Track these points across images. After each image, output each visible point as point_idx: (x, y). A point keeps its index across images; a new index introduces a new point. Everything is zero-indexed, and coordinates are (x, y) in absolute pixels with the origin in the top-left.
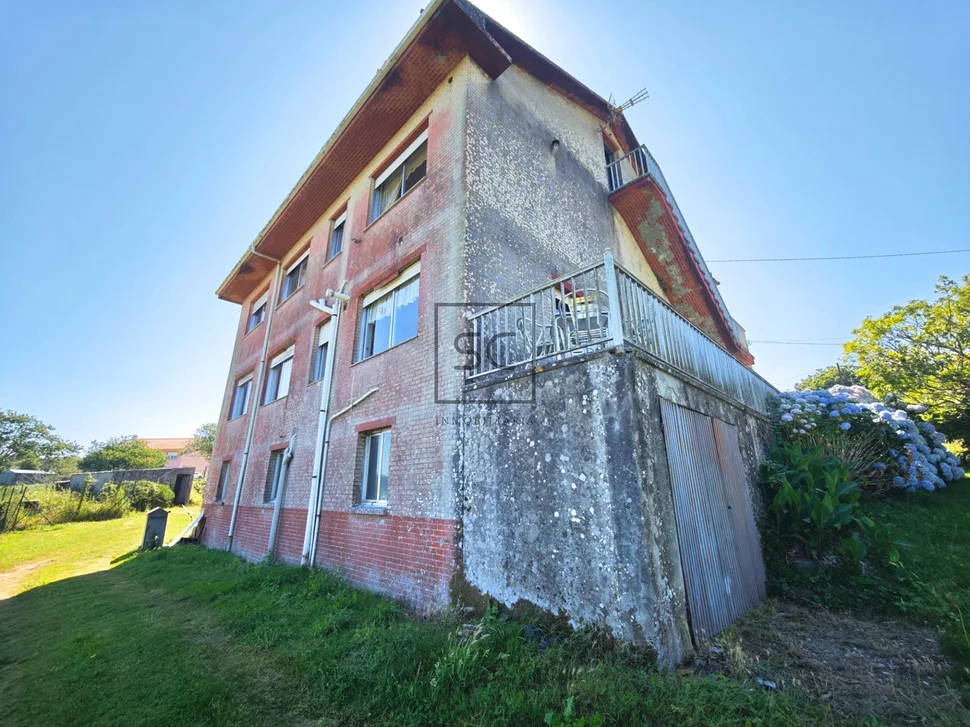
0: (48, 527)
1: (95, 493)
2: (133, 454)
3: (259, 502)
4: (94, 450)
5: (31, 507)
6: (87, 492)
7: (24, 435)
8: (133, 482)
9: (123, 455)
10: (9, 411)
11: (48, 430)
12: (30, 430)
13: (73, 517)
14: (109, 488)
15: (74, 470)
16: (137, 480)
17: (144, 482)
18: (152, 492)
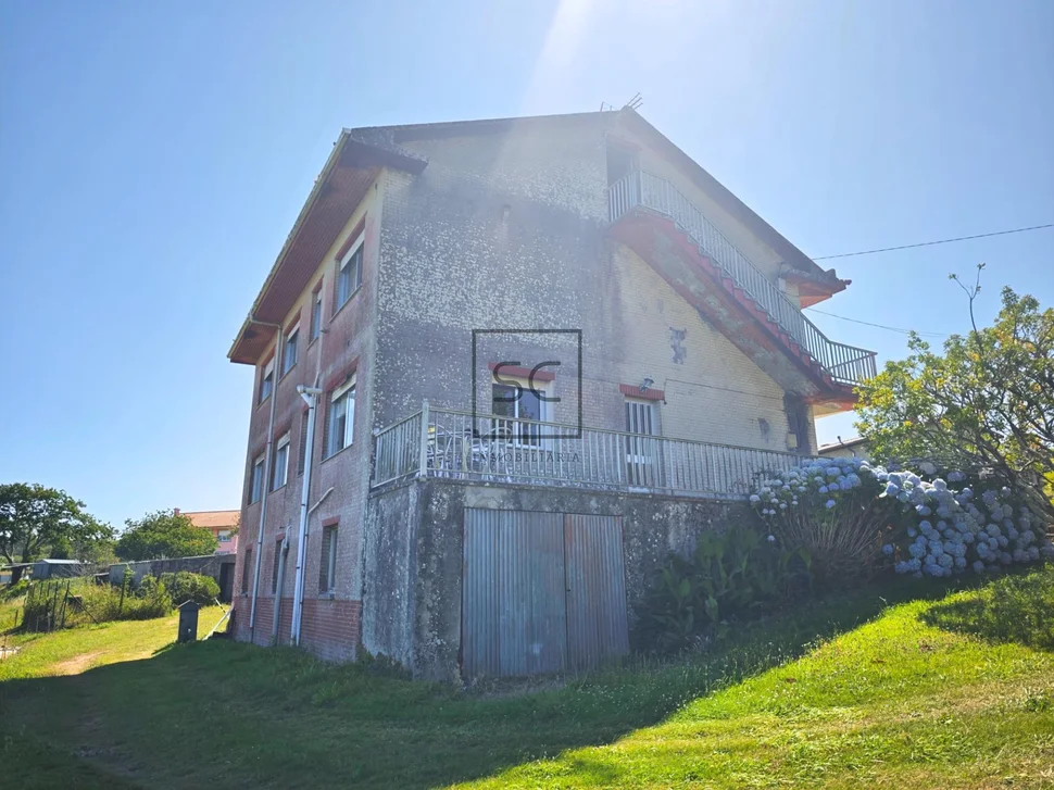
0: (93, 626)
1: (134, 587)
2: (175, 535)
3: (269, 593)
4: (130, 531)
5: (75, 603)
6: (127, 586)
7: (54, 516)
8: (173, 574)
9: (163, 537)
10: (36, 485)
11: (79, 508)
12: (60, 508)
13: (116, 615)
14: (149, 581)
15: (110, 559)
16: (177, 572)
17: (185, 573)
18: (194, 585)
